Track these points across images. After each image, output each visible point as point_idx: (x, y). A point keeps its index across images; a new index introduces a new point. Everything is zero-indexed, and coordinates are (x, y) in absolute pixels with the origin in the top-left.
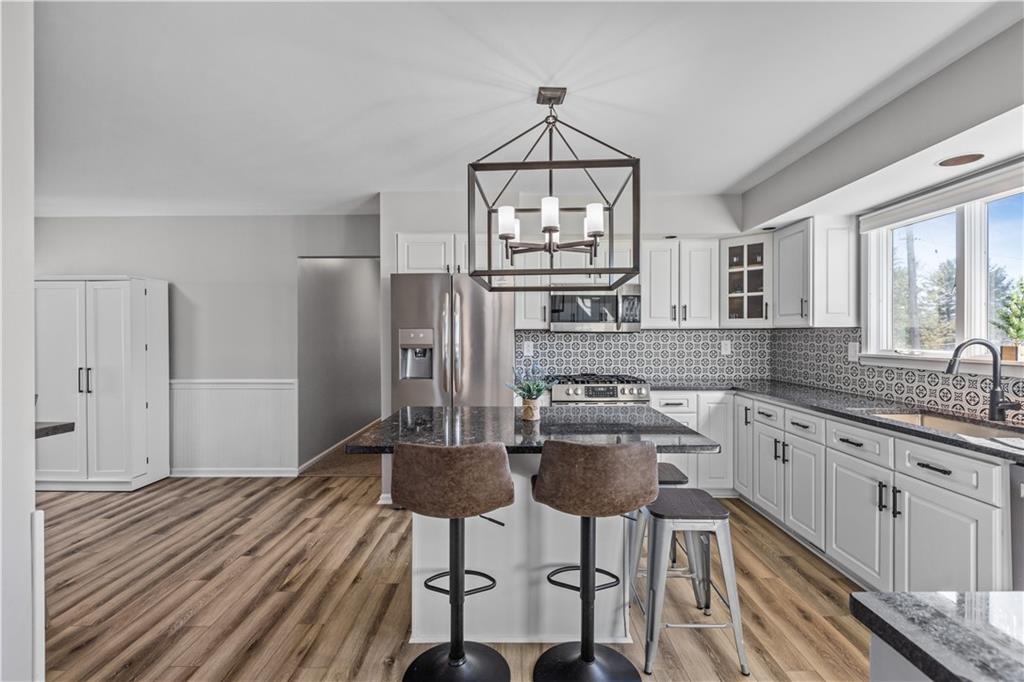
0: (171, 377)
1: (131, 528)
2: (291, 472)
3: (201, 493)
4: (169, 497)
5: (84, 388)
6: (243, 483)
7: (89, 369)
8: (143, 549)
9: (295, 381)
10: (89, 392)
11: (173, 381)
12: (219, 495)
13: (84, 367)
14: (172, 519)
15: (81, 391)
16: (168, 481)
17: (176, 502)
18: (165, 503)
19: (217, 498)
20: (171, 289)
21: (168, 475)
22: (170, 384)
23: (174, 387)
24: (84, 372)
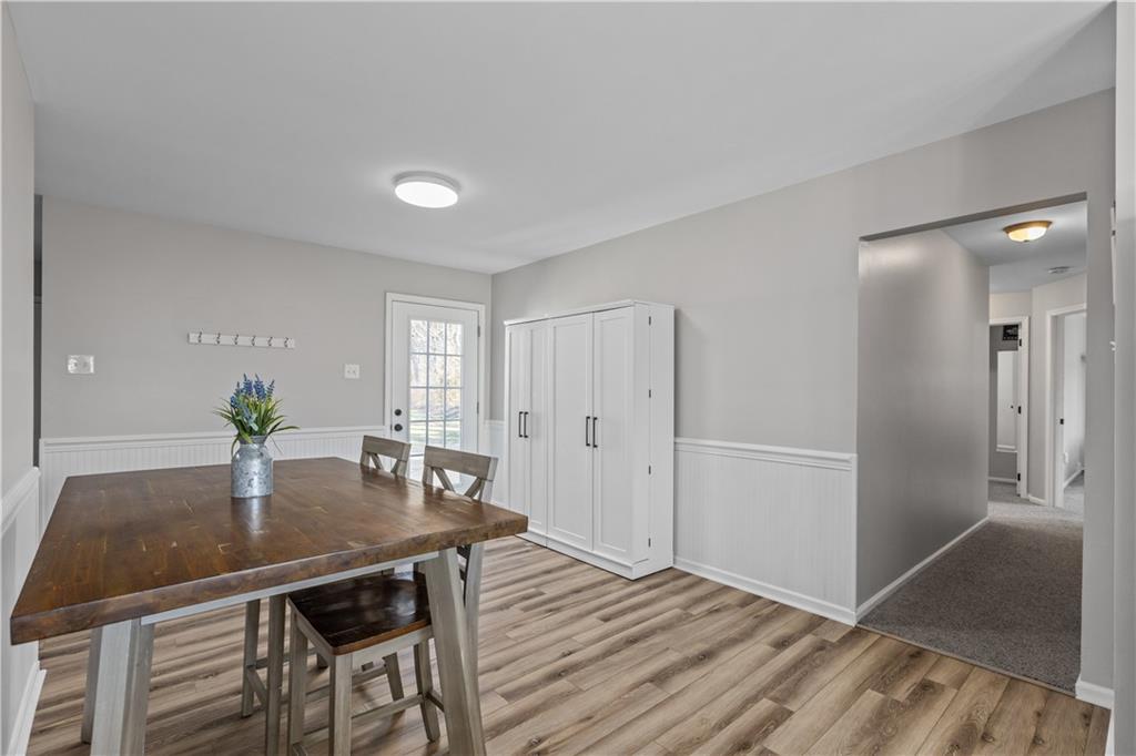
0: (676, 434)
1: (626, 653)
2: (844, 614)
3: (711, 612)
4: (671, 606)
5: (590, 441)
6: (766, 611)
7: (595, 419)
8: (634, 713)
9: (853, 456)
10: (595, 446)
11: (678, 440)
12: (734, 625)
13: (591, 415)
14: (673, 657)
15: (588, 445)
16: (669, 575)
17: (680, 620)
18: (667, 615)
19: (733, 633)
20: (677, 315)
21: (671, 565)
22: (675, 443)
23: (680, 447)
24: (591, 421)
